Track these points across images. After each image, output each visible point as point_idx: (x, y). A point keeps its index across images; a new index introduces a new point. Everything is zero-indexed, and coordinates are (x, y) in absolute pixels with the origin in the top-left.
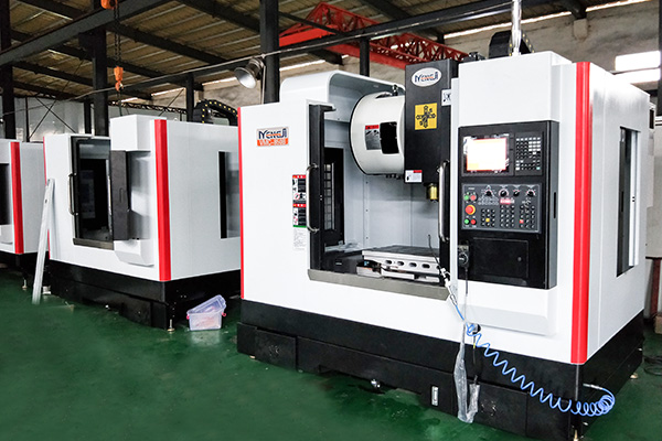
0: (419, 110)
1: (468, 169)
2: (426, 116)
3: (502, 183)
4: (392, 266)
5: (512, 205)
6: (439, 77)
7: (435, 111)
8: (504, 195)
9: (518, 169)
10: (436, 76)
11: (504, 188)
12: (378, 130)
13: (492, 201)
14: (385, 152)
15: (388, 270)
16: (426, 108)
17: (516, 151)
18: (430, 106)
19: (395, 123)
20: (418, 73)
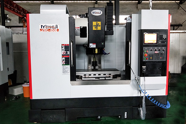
0: (94, 23)
1: (145, 42)
2: (97, 26)
3: (156, 47)
4: (87, 76)
5: (158, 53)
6: (102, 13)
7: (100, 24)
8: (156, 50)
9: (160, 43)
10: (100, 13)
11: (156, 48)
12: (79, 29)
13: (153, 52)
14: (81, 37)
15: (85, 78)
16: (97, 23)
17: (159, 38)
18: (98, 22)
19: (86, 27)
20: (94, 11)
